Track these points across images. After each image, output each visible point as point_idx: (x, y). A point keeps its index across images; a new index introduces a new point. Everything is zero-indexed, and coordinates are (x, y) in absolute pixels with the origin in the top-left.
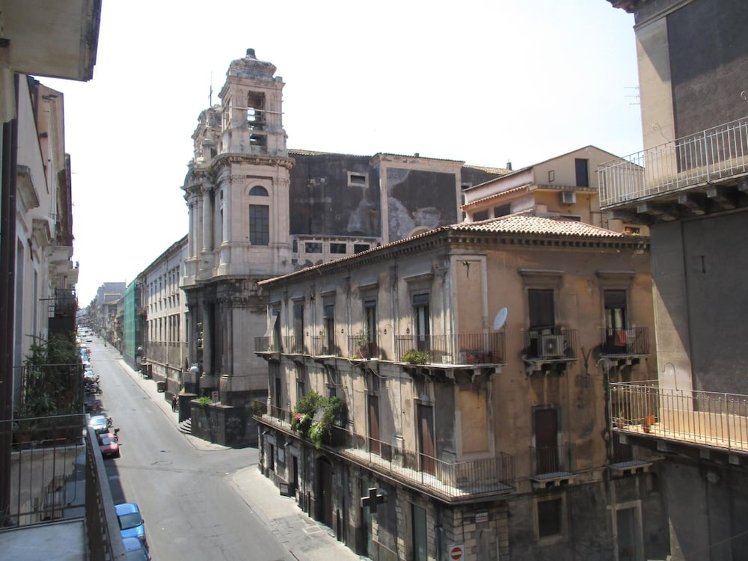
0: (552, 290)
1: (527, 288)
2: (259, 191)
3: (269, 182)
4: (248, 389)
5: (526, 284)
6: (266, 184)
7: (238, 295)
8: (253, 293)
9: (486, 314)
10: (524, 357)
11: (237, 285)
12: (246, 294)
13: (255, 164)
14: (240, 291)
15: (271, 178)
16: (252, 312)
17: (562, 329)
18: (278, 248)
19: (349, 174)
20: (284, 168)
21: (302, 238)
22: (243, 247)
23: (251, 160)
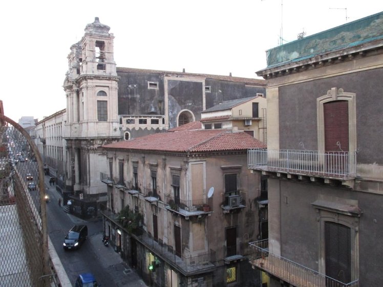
0: (236, 174)
1: (225, 174)
2: (103, 93)
3: (107, 89)
4: (98, 193)
5: (224, 173)
6: (106, 89)
7: (92, 147)
8: (100, 146)
9: (205, 188)
10: (222, 206)
11: (92, 141)
12: (96, 146)
13: (100, 79)
14: (93, 145)
15: (108, 87)
16: (99, 155)
17: (241, 191)
18: (112, 122)
19: (149, 82)
20: (115, 81)
21: (124, 117)
22: (94, 122)
23: (97, 78)
